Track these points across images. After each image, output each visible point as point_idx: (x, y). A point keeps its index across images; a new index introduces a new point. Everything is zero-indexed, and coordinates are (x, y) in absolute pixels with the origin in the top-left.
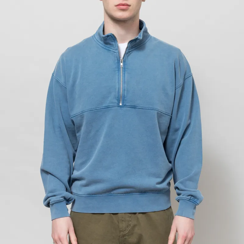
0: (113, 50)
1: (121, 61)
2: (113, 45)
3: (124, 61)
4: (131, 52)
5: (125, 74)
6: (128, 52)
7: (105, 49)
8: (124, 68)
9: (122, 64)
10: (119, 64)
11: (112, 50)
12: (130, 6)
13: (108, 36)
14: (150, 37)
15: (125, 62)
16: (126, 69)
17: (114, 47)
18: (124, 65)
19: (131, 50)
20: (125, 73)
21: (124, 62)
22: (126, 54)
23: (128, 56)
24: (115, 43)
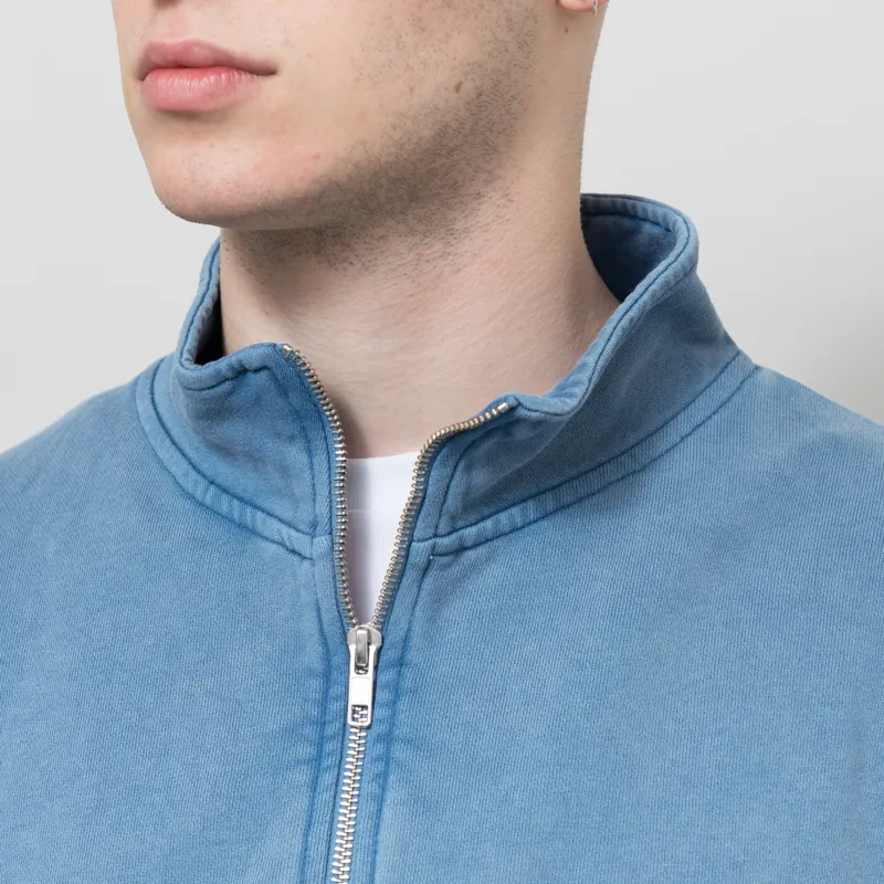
0: (285, 530)
1: (360, 658)
2: (285, 471)
3: (390, 654)
4: (471, 555)
5: (387, 812)
6: (434, 552)
7: (212, 511)
8: (384, 737)
9: (360, 689)
10: (336, 690)
11: (272, 528)
12: (267, 71)
13: (241, 372)
14: (730, 380)
15: (401, 663)
16: (399, 751)
17: (296, 502)
18: (383, 696)
19: (470, 533)
20: (390, 796)
21: (392, 665)
22: (410, 576)
23: (440, 599)
24: (310, 453)
